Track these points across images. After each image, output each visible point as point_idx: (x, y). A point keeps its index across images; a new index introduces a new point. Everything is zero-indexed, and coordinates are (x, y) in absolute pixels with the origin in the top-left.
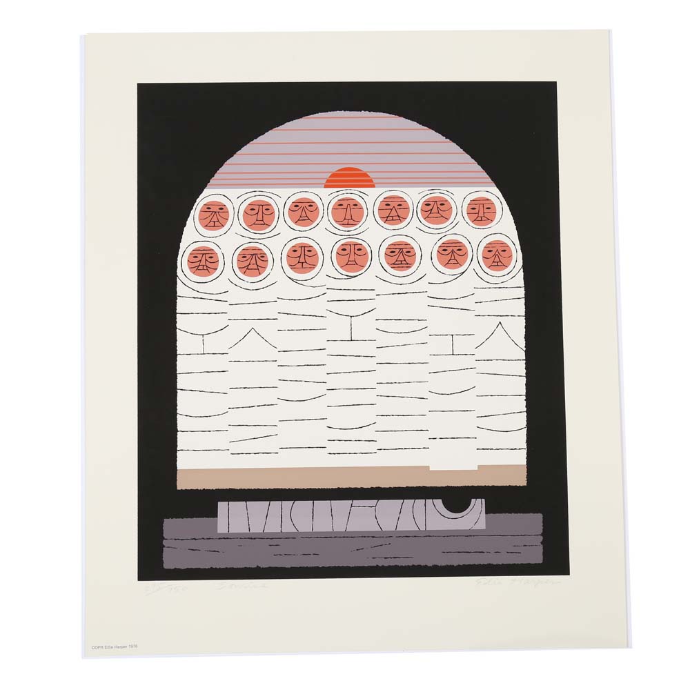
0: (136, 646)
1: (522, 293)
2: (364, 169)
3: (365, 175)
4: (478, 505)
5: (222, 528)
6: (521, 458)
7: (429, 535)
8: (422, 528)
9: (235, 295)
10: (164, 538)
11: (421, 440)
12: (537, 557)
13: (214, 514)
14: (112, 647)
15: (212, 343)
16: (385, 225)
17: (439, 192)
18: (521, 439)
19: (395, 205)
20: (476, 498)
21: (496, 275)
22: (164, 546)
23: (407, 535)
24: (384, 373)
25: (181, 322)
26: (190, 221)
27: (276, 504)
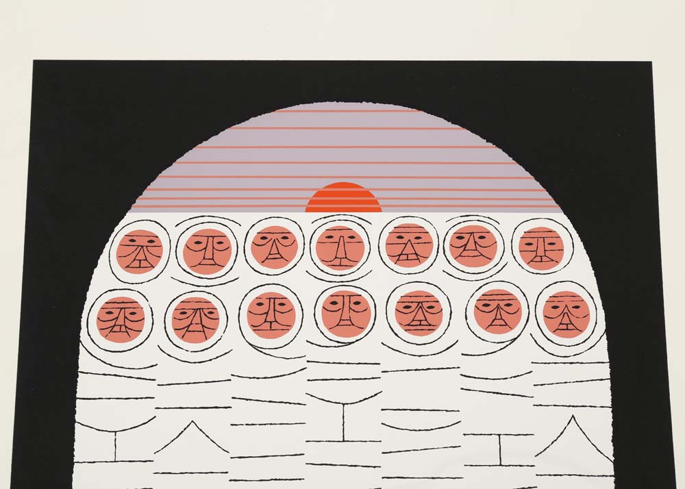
1: (605, 371)
2: (365, 184)
3: (367, 193)
9: (168, 370)
15: (130, 445)
16: (396, 268)
17: (478, 220)
19: (412, 237)
21: (565, 345)
25: (83, 411)
26: (103, 260)
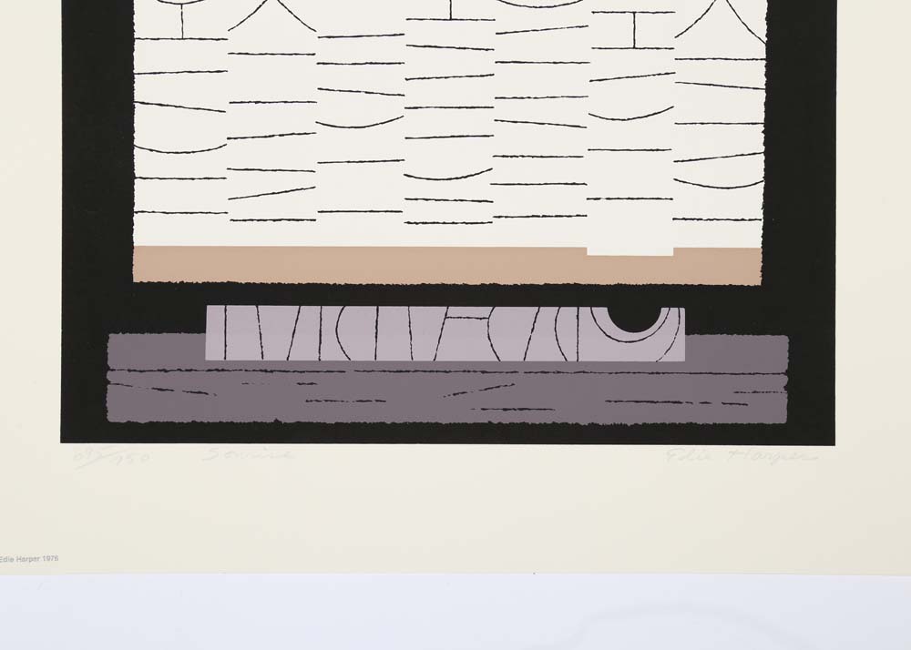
0: (56, 558)
4: (672, 319)
5: (213, 351)
6: (751, 237)
7: (584, 370)
8: (572, 358)
10: (109, 369)
11: (571, 200)
12: (775, 411)
13: (199, 326)
14: (12, 560)
18: (753, 203)
20: (669, 306)
22: (109, 382)
23: (544, 370)
24: (510, 79)
27: (310, 312)
